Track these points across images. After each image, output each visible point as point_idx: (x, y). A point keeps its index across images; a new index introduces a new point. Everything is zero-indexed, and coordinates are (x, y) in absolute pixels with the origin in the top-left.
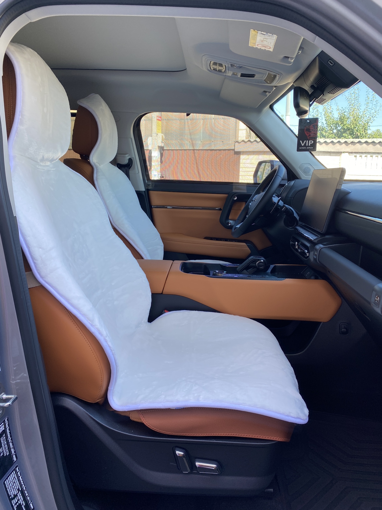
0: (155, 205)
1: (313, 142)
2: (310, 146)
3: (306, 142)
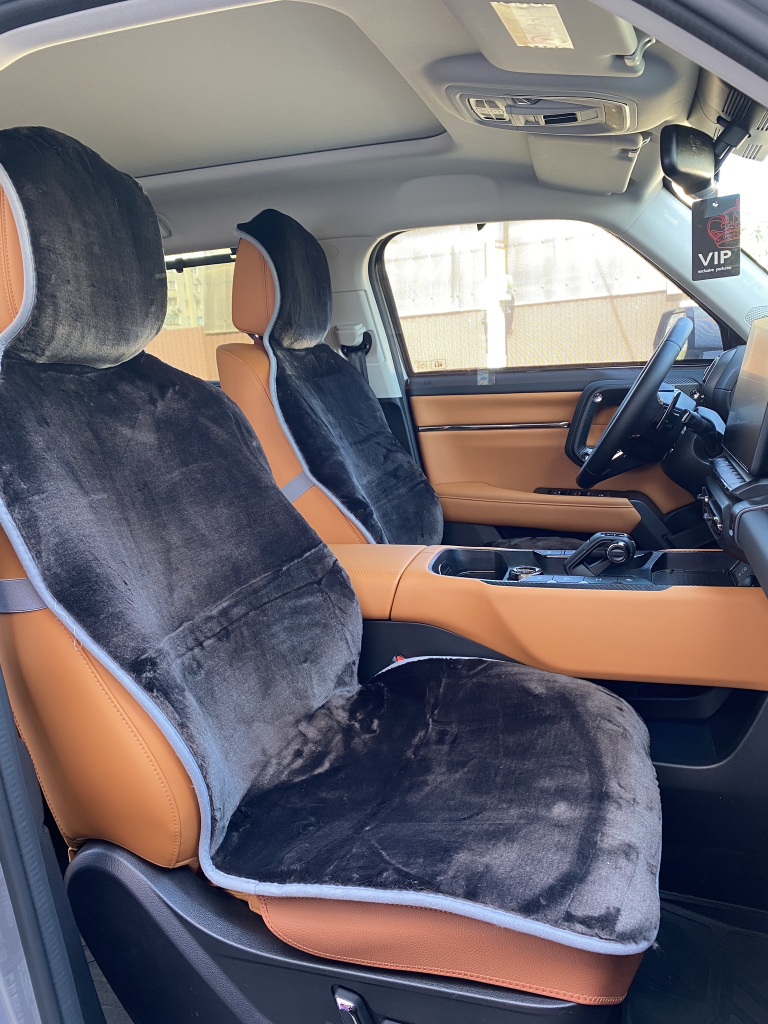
0: (424, 425)
1: (730, 253)
2: (724, 265)
3: (713, 255)
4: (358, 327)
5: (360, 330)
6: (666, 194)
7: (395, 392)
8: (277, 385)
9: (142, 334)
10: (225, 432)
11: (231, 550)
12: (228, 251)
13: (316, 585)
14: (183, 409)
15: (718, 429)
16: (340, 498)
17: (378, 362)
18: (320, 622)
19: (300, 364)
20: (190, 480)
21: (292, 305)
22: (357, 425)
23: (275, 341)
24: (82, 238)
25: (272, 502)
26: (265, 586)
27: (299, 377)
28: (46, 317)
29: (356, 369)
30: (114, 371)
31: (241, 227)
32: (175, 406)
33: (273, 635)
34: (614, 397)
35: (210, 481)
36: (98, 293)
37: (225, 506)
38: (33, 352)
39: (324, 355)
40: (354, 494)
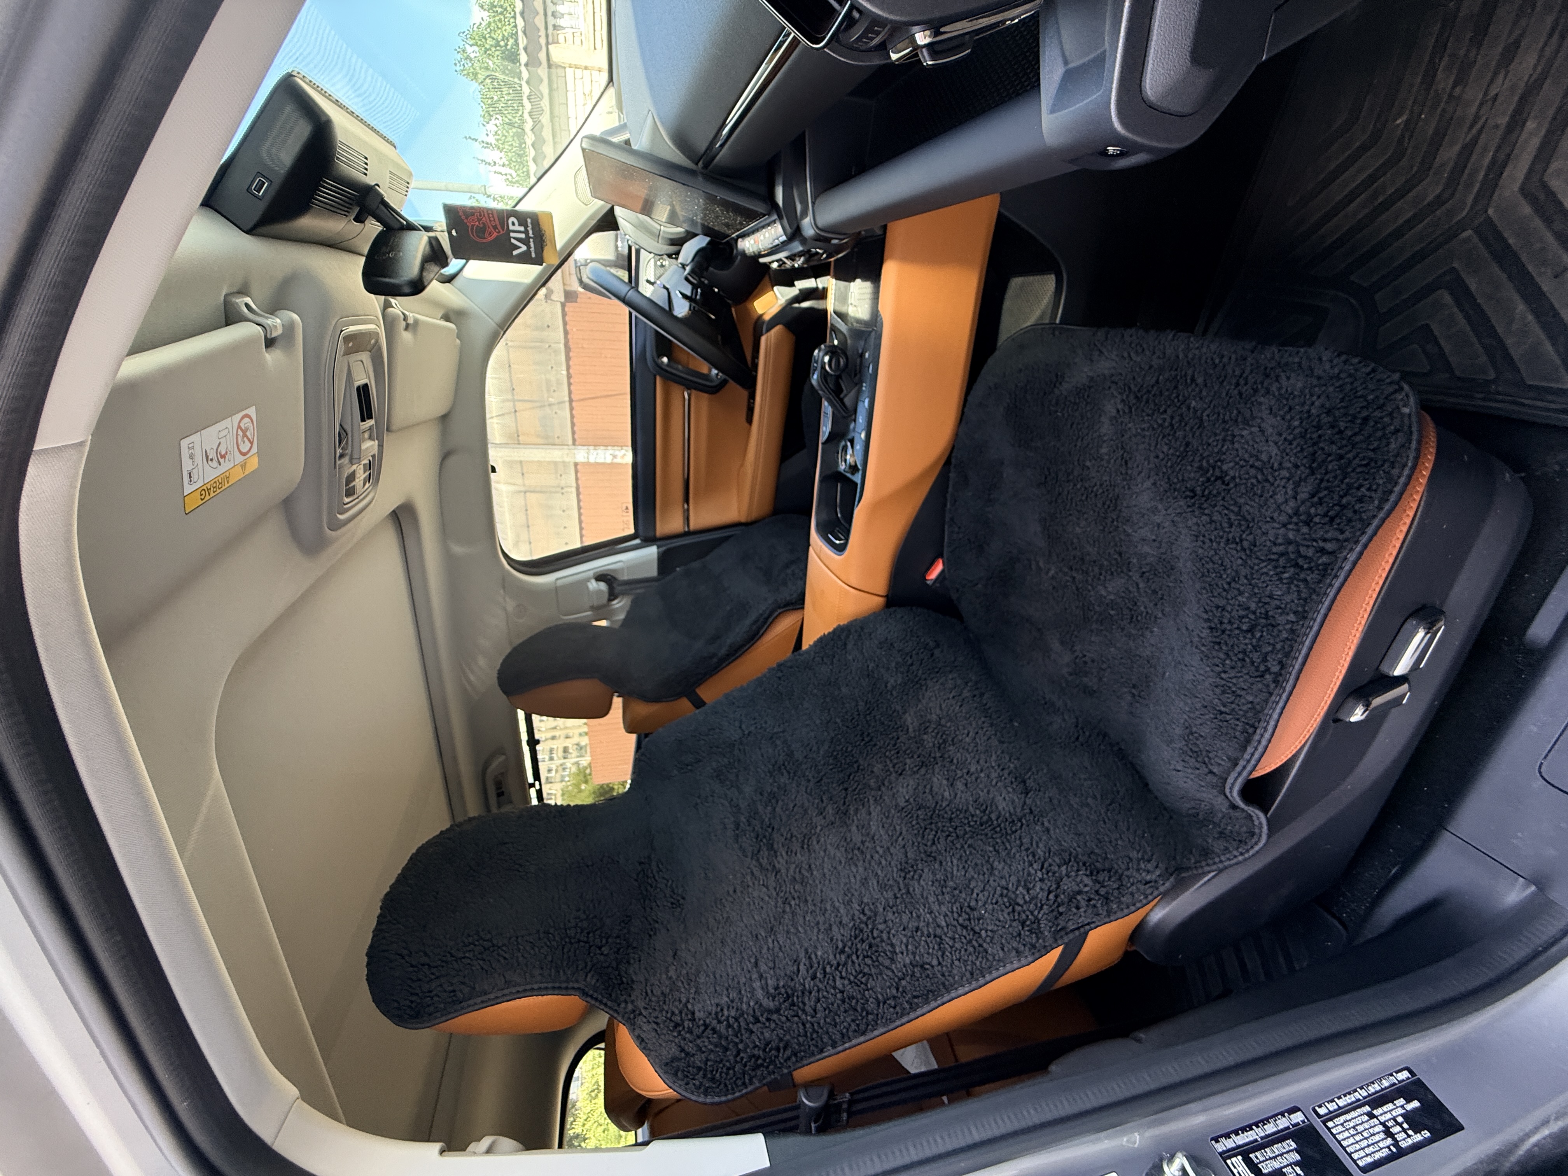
0: (684, 526)
1: (512, 220)
2: (527, 228)
4: (591, 587)
5: (593, 585)
6: (456, 281)
7: (652, 551)
15: (704, 244)
17: (622, 569)
34: (663, 346)
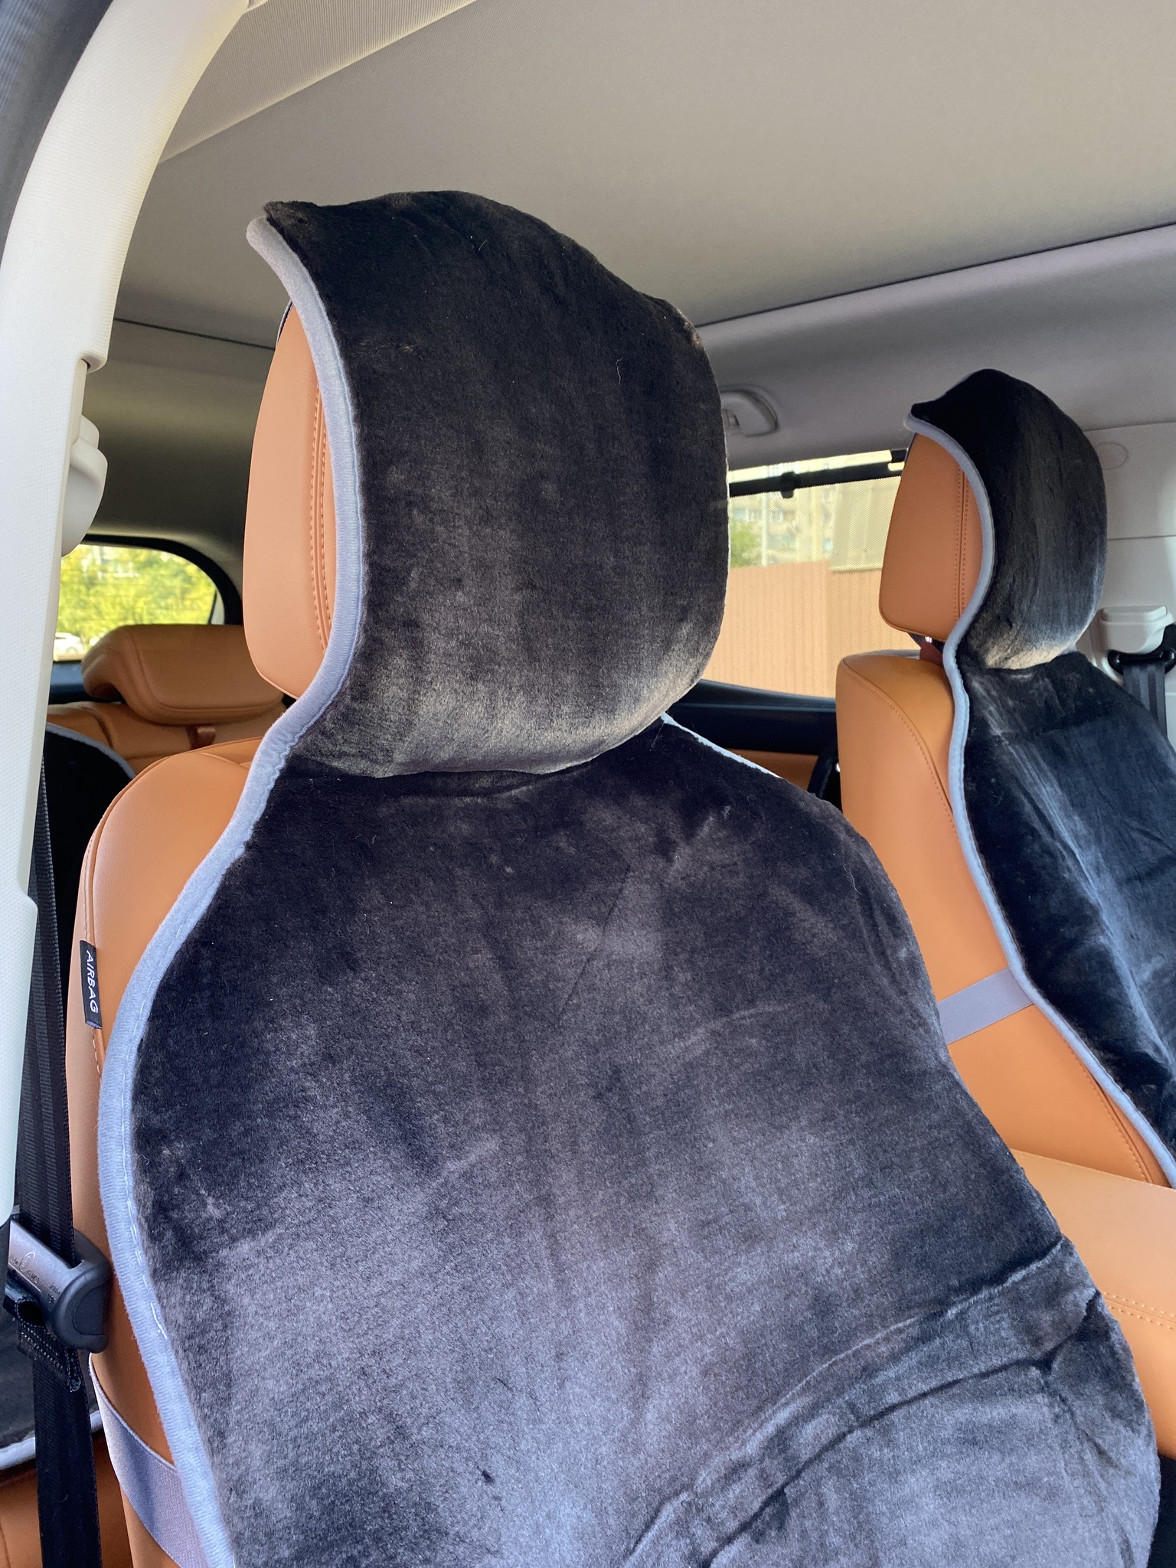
4: (1154, 615)
5: (1159, 621)
8: (965, 762)
9: (651, 691)
10: (831, 925)
11: (816, 1249)
12: (884, 456)
13: (1035, 1372)
14: (735, 864)
16: (1096, 1048)
18: (1040, 1480)
19: (1020, 700)
20: (730, 1052)
21: (1017, 579)
22: (1135, 835)
23: (968, 656)
24: (512, 464)
25: (935, 1117)
26: (895, 1358)
27: (1017, 735)
28: (388, 677)
29: (1142, 706)
30: (581, 775)
31: (920, 411)
32: (716, 856)
33: (906, 1503)
35: (780, 1056)
36: (542, 604)
37: (811, 1124)
38: (363, 756)
39: (1073, 677)
40: (1135, 1041)
